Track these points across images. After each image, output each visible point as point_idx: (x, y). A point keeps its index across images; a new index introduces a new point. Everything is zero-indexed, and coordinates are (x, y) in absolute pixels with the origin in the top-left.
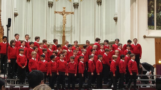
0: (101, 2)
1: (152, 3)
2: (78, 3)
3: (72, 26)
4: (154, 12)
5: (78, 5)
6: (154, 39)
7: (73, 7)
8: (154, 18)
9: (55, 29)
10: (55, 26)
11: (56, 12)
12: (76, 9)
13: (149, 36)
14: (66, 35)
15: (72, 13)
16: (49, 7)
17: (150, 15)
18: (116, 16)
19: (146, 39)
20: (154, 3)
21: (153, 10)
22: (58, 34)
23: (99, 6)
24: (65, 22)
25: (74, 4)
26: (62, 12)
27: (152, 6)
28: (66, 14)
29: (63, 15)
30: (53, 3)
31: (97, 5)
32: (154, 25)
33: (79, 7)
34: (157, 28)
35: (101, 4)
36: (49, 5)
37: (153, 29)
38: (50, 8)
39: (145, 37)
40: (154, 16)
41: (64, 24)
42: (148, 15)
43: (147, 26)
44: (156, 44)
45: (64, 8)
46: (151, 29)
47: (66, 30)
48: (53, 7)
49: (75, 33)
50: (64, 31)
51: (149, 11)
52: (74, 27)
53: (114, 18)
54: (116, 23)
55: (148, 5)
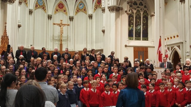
0: (92, 17)
1: (132, 19)
2: (73, 17)
3: (68, 36)
4: (133, 26)
5: (73, 19)
6: (133, 48)
7: (69, 20)
8: (133, 31)
9: (54, 38)
10: (53, 35)
11: (54, 24)
12: (71, 22)
13: (129, 45)
14: (63, 43)
15: (68, 25)
16: (48, 19)
17: (130, 28)
18: (103, 29)
19: (127, 47)
20: (133, 19)
21: (133, 24)
22: (56, 42)
23: (91, 20)
24: (62, 32)
25: (70, 17)
26: (60, 24)
27: (132, 21)
28: (63, 26)
29: (60, 26)
30: (51, 16)
31: (89, 19)
32: (133, 37)
33: (74, 19)
34: (135, 39)
35: (92, 18)
36: (48, 17)
37: (132, 40)
38: (50, 20)
39: (126, 46)
40: (133, 29)
41: (62, 34)
42: (129, 28)
43: (128, 37)
44: (134, 51)
45: (61, 21)
46: (130, 39)
47: (63, 39)
48: (52, 19)
49: (70, 41)
50: (61, 40)
51: (129, 25)
52: (70, 37)
53: (102, 30)
54: (104, 35)
55: (129, 20)
